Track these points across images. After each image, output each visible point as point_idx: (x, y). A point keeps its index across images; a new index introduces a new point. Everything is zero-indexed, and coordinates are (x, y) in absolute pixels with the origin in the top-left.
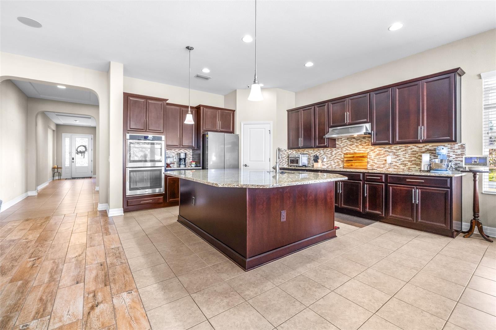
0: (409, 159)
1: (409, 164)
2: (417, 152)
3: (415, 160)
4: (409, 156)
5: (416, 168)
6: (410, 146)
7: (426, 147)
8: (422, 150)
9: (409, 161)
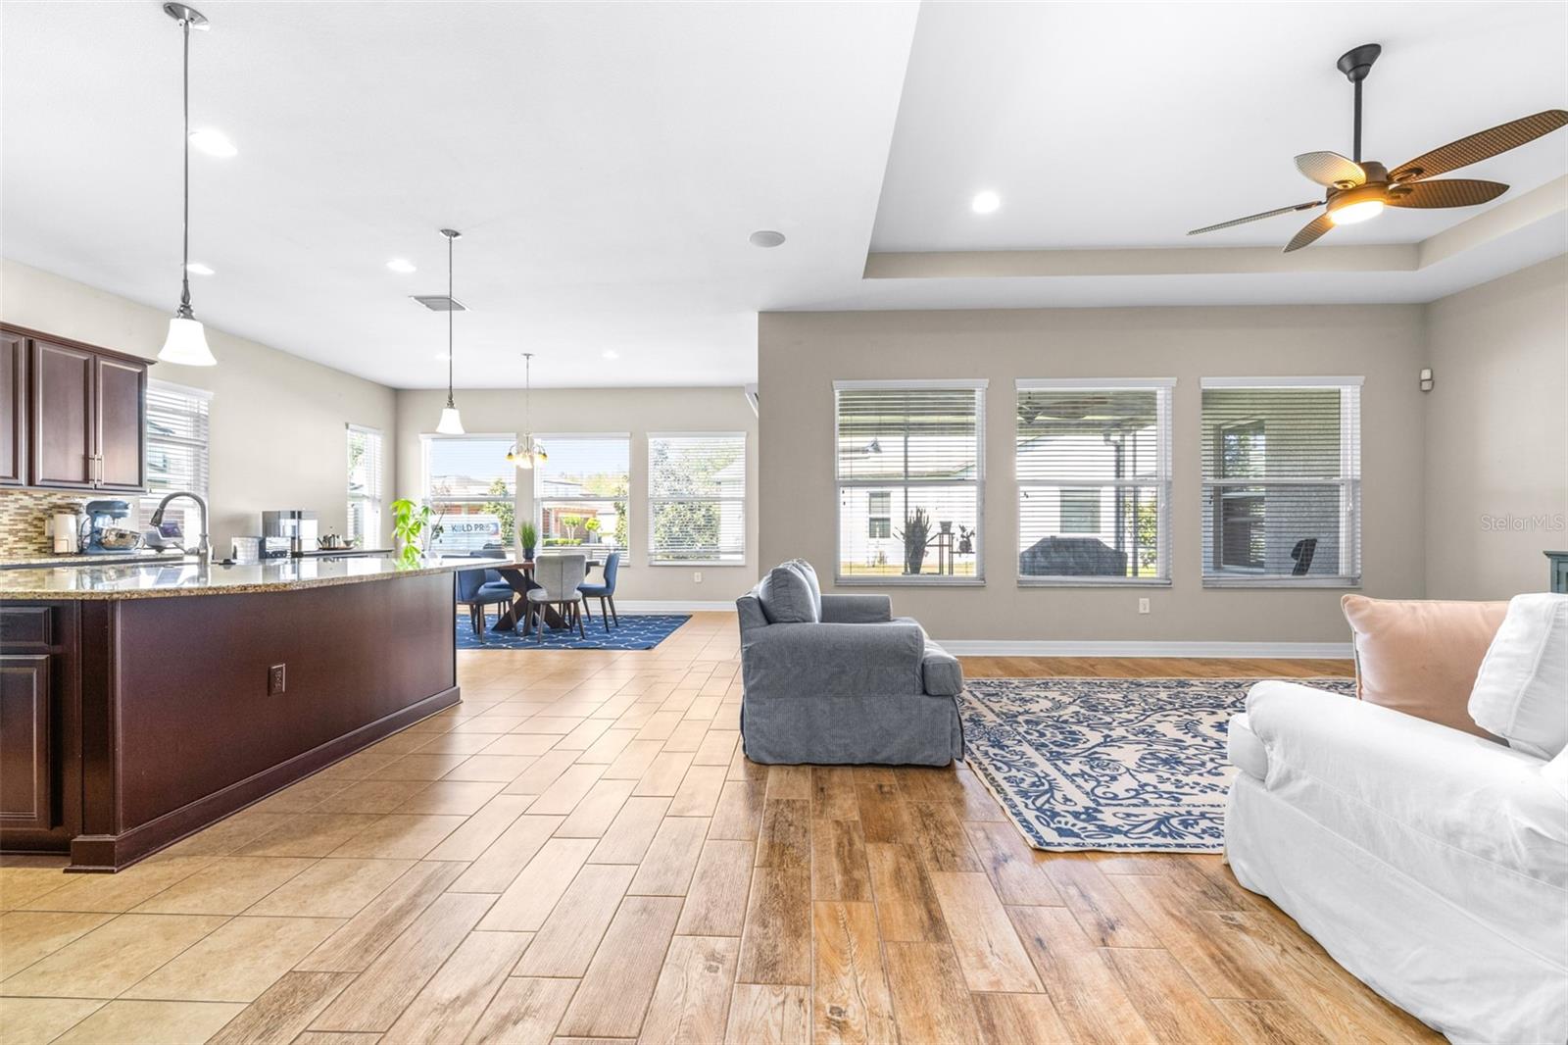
0: (10, 527)
1: (11, 539)
2: (31, 509)
3: (26, 531)
4: (11, 520)
5: (26, 548)
6: (12, 494)
7: (49, 499)
8: (41, 505)
9: (10, 532)
